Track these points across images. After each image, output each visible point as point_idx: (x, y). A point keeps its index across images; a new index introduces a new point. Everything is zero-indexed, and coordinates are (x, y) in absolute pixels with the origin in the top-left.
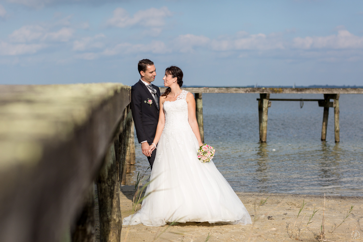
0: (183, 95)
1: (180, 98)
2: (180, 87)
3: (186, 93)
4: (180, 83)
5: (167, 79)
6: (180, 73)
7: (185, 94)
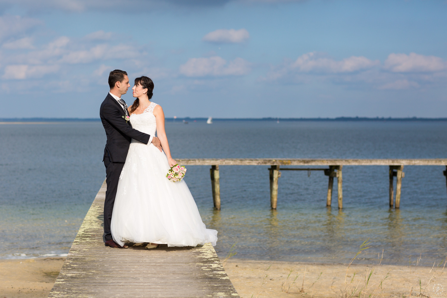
0: (150, 108)
1: (147, 111)
2: (149, 99)
3: (154, 106)
4: (150, 95)
5: (137, 89)
6: (151, 84)
7: (152, 106)
